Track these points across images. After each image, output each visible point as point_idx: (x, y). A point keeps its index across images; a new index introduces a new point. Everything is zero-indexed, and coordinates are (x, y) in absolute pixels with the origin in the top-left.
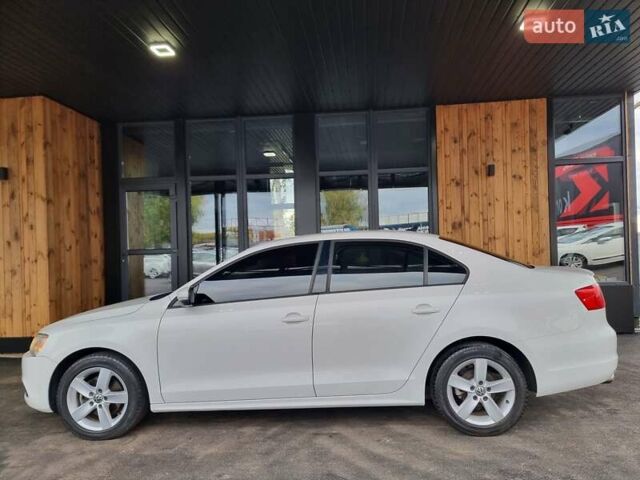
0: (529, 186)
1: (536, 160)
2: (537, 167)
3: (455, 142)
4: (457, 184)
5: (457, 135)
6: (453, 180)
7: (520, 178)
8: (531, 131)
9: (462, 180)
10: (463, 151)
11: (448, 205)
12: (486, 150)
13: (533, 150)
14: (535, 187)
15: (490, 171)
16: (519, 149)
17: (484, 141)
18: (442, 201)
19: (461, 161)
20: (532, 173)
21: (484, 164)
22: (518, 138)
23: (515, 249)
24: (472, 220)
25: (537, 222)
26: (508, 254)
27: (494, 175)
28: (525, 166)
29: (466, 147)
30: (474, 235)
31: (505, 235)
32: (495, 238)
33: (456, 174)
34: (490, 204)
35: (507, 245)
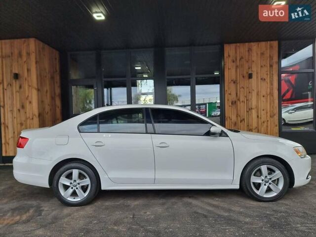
1: (273, 71)
2: (273, 74)
3: (233, 62)
4: (234, 83)
5: (234, 59)
8: (270, 56)
9: (236, 81)
10: (237, 67)
11: (230, 93)
12: (249, 66)
13: (271, 66)
14: (272, 84)
15: (250, 76)
16: (264, 65)
17: (247, 62)
18: (227, 91)
19: (236, 71)
20: (270, 77)
21: (247, 73)
22: (264, 60)
23: (262, 114)
24: (241, 100)
25: (272, 101)
26: (258, 117)
27: (252, 78)
28: (267, 74)
29: (238, 64)
30: (242, 107)
31: (257, 107)
32: (252, 109)
33: (234, 78)
34: (250, 92)
35: (258, 112)
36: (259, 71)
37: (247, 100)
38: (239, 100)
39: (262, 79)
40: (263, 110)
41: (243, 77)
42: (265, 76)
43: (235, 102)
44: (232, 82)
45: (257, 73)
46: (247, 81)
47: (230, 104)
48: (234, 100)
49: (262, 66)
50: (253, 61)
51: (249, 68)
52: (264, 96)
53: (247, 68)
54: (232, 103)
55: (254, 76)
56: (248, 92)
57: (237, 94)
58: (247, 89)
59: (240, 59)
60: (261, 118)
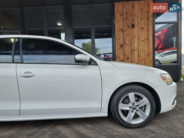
0: (146, 31)
1: (149, 22)
2: (149, 25)
3: (121, 16)
4: (122, 31)
5: (122, 13)
6: (120, 29)
7: (143, 29)
8: (147, 12)
9: (124, 30)
10: (124, 19)
11: (119, 39)
12: (132, 19)
13: (148, 19)
14: (148, 32)
15: (133, 26)
16: (143, 18)
17: (131, 15)
18: (117, 37)
19: (123, 22)
20: (147, 27)
21: (131, 24)
22: (143, 14)
23: (141, 54)
24: (127, 44)
25: (148, 44)
26: (138, 56)
27: (134, 27)
28: (145, 25)
29: (125, 17)
30: (127, 49)
31: (138, 49)
32: (134, 50)
33: (122, 27)
34: (133, 38)
35: (138, 53)
36: (140, 23)
37: (131, 44)
38: (125, 44)
39: (141, 28)
40: (142, 51)
41: (128, 27)
42: (144, 26)
43: (123, 45)
44: (121, 31)
45: (138, 24)
46: (131, 30)
47: (119, 47)
48: (122, 44)
49: (141, 19)
50: (135, 15)
51: (132, 20)
52: (143, 41)
53: (131, 20)
54: (120, 46)
55: (136, 26)
56: (131, 38)
57: (124, 39)
58: (131, 36)
59: (126, 14)
60: (140, 57)
